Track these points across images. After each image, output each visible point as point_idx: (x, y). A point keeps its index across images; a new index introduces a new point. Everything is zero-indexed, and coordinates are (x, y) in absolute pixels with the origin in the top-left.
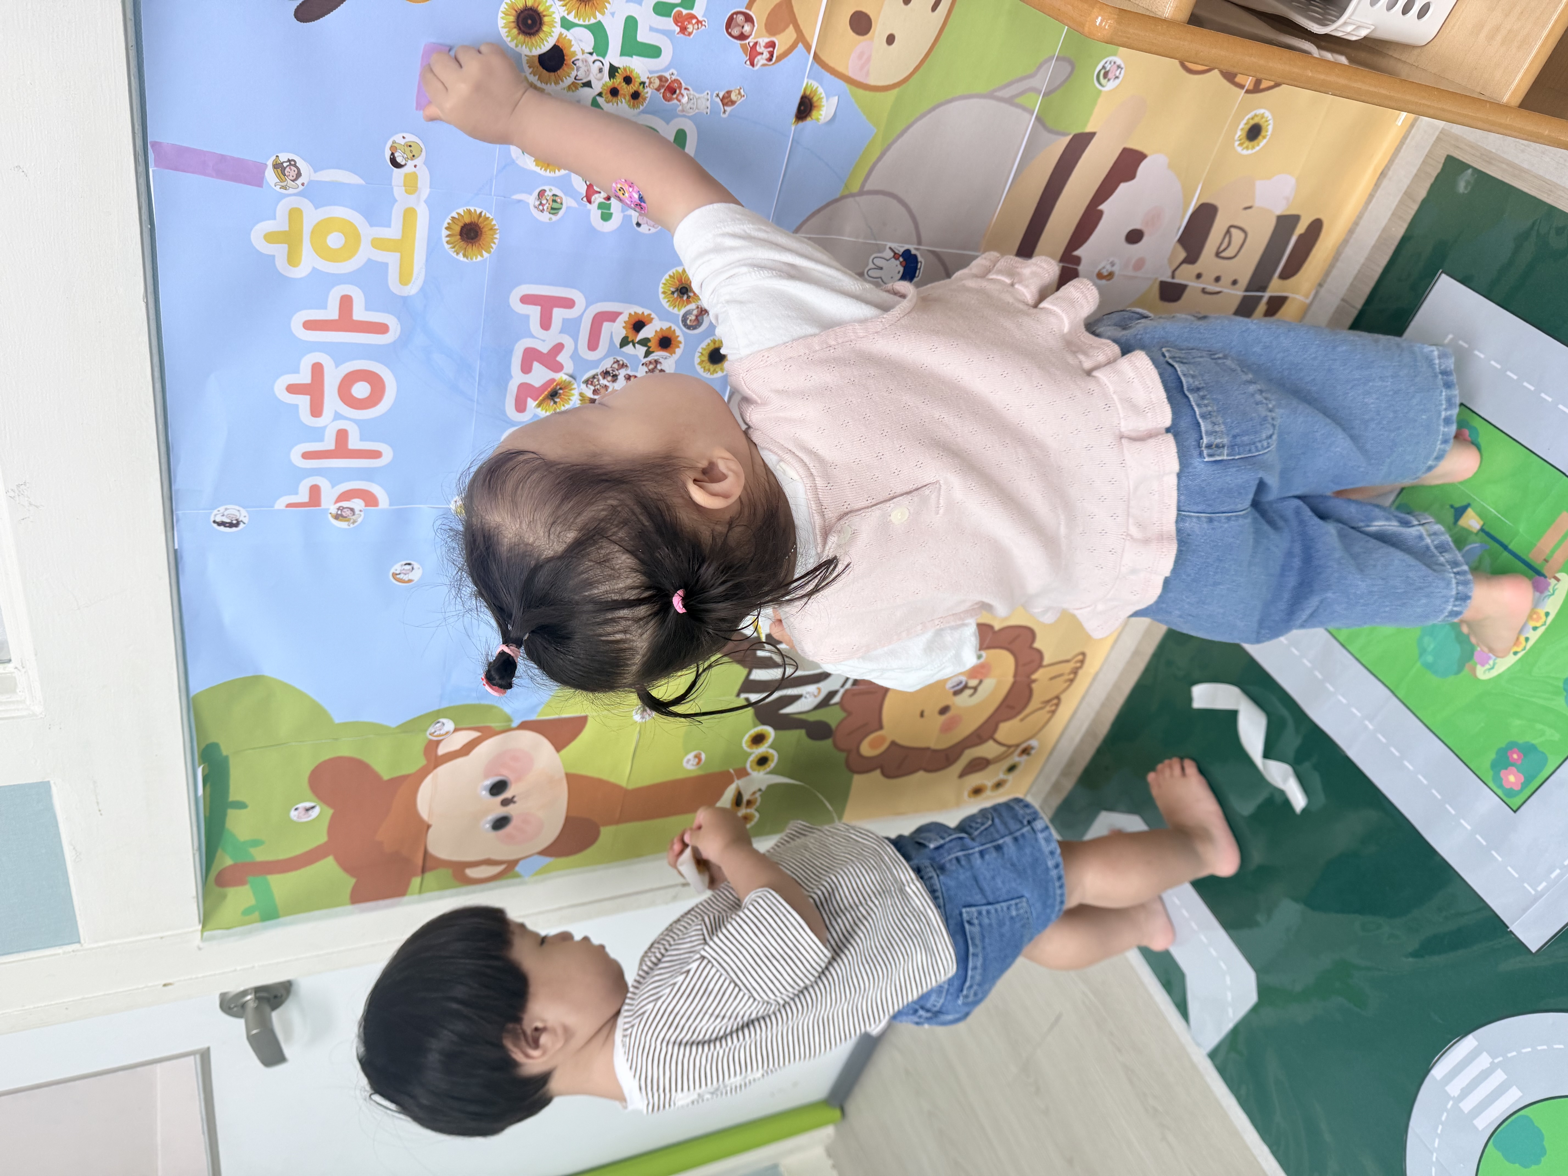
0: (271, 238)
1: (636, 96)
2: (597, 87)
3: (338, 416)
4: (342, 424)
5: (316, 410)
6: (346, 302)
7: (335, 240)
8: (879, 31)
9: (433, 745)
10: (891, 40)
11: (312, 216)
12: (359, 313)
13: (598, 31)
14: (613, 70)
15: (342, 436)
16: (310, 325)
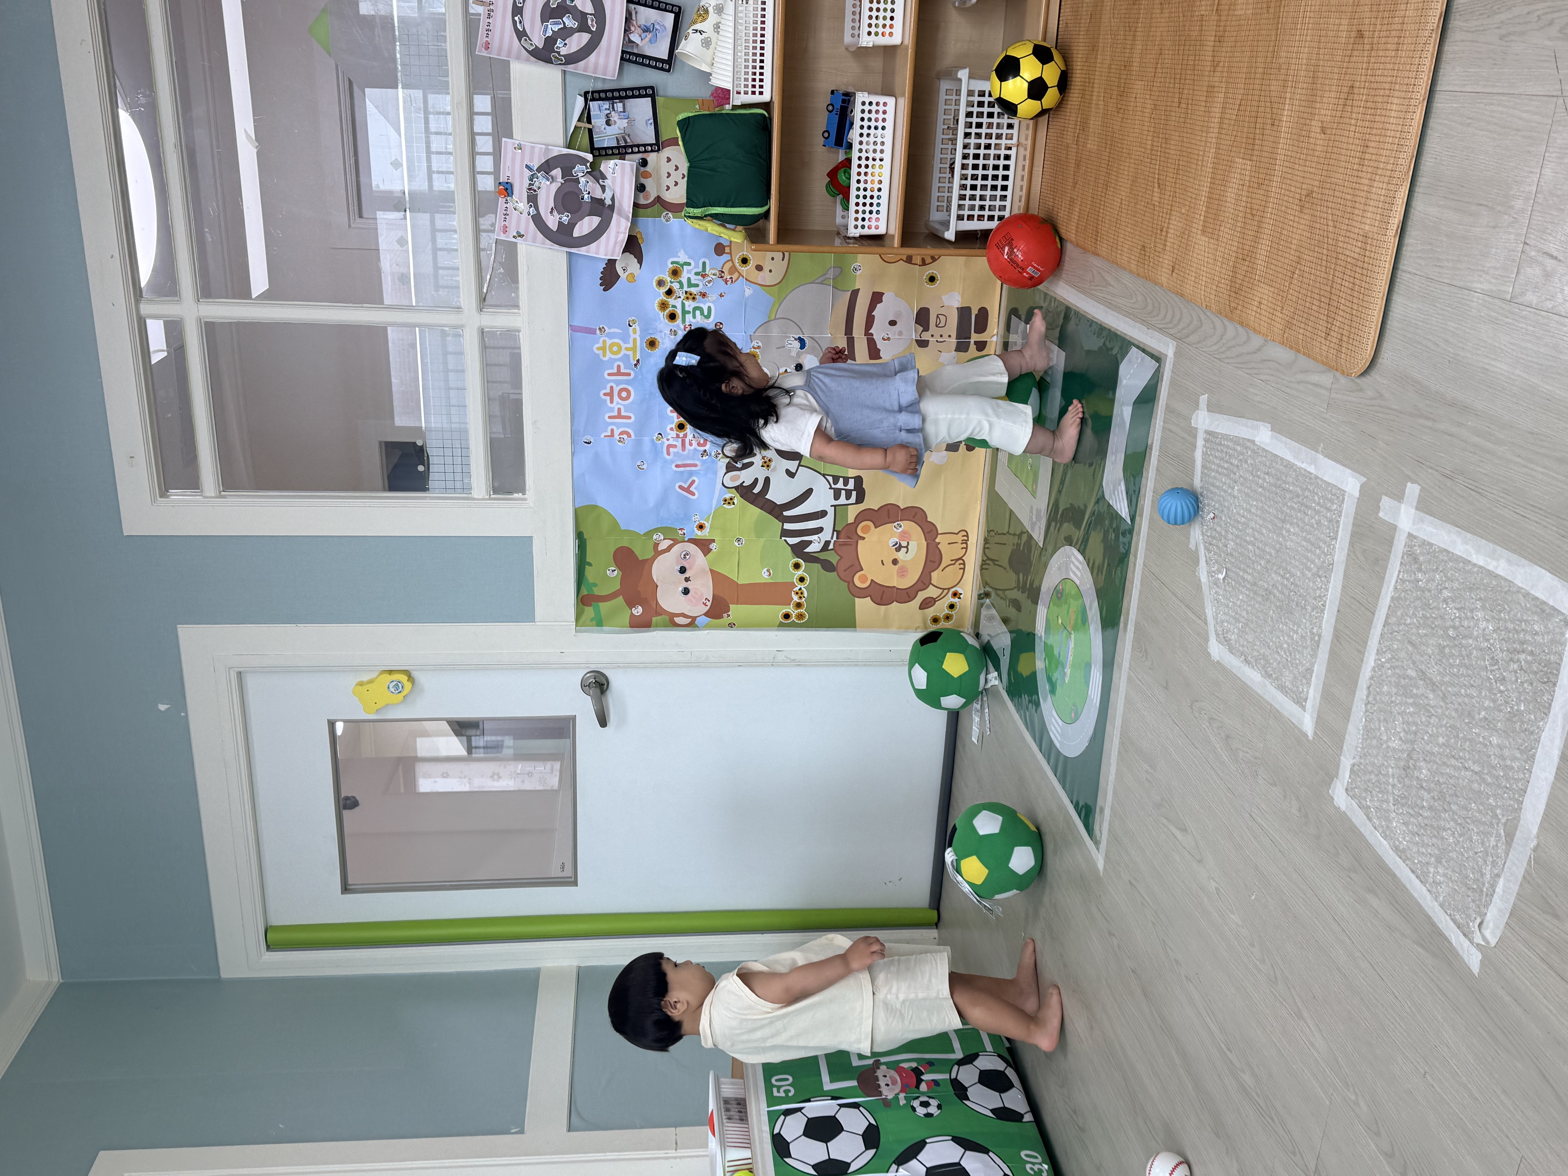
0: (598, 349)
1: (694, 298)
2: (682, 298)
3: (618, 403)
4: (619, 406)
5: (612, 402)
6: (619, 367)
7: (615, 349)
8: (766, 269)
9: (656, 545)
10: (770, 271)
11: (609, 342)
12: (623, 370)
13: (680, 283)
14: (686, 292)
15: (619, 410)
16: (609, 375)
